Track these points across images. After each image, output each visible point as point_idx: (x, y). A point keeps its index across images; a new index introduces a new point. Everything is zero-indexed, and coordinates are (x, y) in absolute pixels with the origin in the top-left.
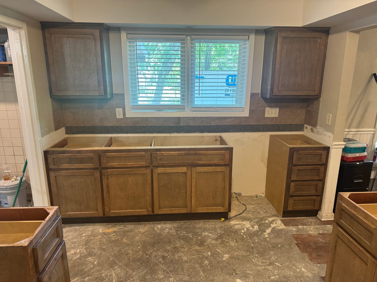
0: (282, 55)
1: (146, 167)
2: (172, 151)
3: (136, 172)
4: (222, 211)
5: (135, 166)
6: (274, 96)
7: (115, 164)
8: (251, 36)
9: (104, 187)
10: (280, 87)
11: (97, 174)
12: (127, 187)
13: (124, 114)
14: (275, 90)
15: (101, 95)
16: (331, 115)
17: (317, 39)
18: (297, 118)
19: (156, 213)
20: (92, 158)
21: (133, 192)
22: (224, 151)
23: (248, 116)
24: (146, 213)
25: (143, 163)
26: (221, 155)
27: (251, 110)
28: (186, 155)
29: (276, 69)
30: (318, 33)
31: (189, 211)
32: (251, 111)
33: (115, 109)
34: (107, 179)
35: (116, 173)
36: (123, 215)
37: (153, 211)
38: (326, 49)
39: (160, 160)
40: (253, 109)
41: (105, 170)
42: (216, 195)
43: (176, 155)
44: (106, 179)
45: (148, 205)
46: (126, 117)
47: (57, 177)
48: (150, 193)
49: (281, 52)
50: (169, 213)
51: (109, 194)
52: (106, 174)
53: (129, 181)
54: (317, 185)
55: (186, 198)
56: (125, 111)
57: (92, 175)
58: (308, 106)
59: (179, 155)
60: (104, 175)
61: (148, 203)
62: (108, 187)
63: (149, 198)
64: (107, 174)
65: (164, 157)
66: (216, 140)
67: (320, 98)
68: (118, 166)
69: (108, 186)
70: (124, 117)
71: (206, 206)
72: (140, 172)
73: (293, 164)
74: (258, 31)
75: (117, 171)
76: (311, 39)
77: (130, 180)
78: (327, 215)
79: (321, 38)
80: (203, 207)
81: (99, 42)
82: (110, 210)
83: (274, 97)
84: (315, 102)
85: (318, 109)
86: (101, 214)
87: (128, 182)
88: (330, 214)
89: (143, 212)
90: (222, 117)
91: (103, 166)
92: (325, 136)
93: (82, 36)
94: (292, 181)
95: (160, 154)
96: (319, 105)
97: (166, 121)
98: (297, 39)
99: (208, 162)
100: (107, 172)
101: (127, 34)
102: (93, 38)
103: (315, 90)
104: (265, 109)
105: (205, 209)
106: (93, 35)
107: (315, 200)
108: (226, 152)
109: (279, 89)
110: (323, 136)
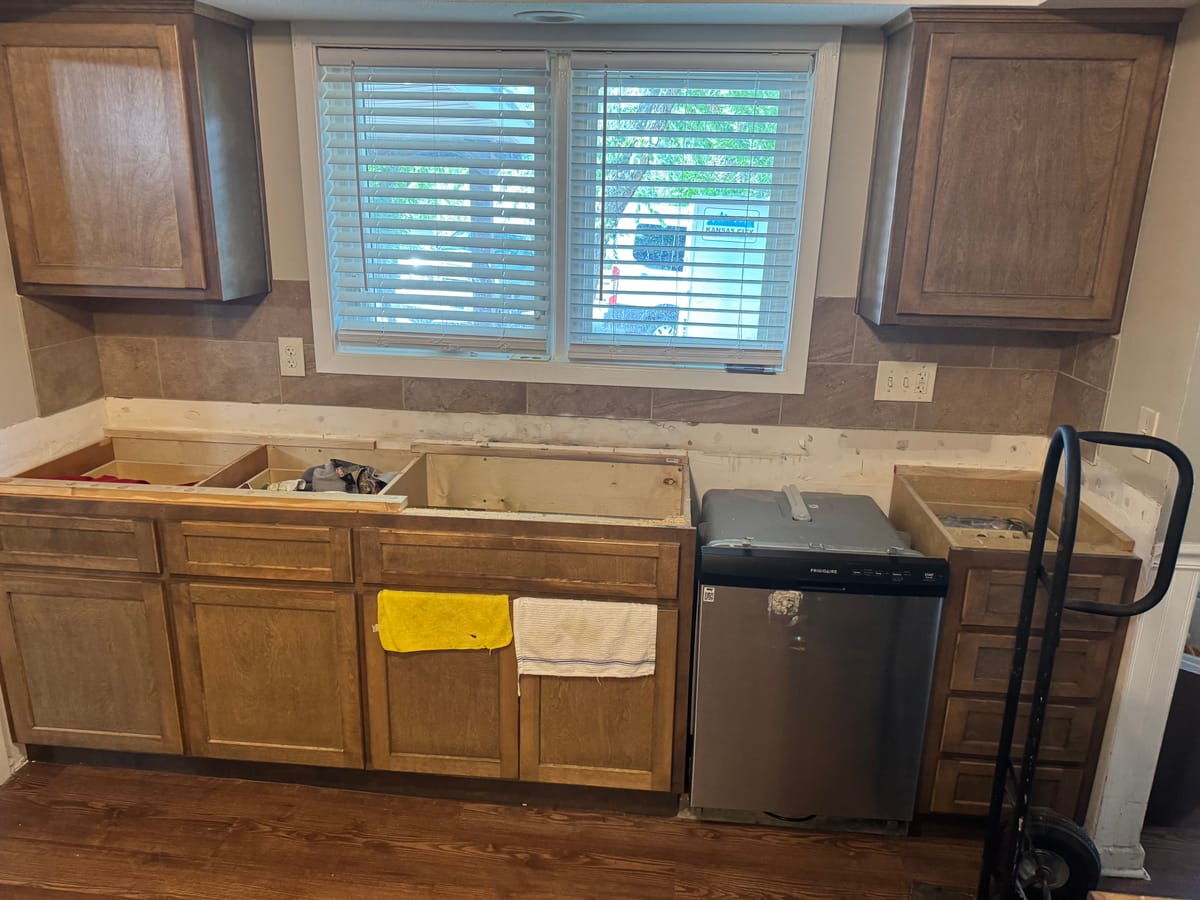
0: (945, 139)
1: (337, 586)
2: (440, 530)
3: (298, 602)
4: (645, 786)
5: (293, 578)
6: (900, 314)
7: (216, 565)
8: (821, 56)
9: (182, 646)
10: (928, 277)
11: (155, 598)
12: (265, 654)
13: (309, 361)
14: (908, 294)
15: (196, 286)
16: (1158, 414)
17: (1116, 63)
18: (1017, 412)
19: (378, 764)
20: (133, 533)
21: (289, 676)
22: (656, 544)
23: (801, 391)
24: (340, 763)
25: (324, 571)
26: (646, 561)
27: (816, 367)
28: (495, 546)
29: (914, 199)
30: (1121, 38)
31: (511, 774)
32: (814, 374)
33: (277, 341)
34: (191, 621)
35: (222, 599)
36: (254, 758)
37: (367, 756)
38: (1156, 112)
39: (393, 559)
40: (822, 366)
41: (182, 586)
42: (622, 718)
43: (456, 544)
44: (186, 620)
45: (348, 734)
46: (318, 371)
47: (13, 595)
48: (354, 689)
49: (941, 124)
50: (429, 770)
51: (201, 675)
52: (185, 601)
53: (272, 634)
54: (1070, 720)
55: (498, 719)
56: (314, 349)
57: (135, 600)
58: (1066, 365)
59: (466, 546)
60: (179, 603)
61: (348, 727)
62: (195, 648)
63: (349, 707)
64: (190, 601)
65: (410, 549)
66: (666, 482)
67: (1118, 332)
68: (227, 574)
69: (198, 647)
70: (309, 373)
71: (580, 760)
72: (311, 603)
73: (961, 620)
74: (853, 34)
75: (222, 591)
76: (1088, 65)
77: (275, 629)
78: (1111, 854)
79: (1134, 60)
80: (566, 763)
81: (180, 78)
82: (206, 735)
83: (904, 321)
84: (1096, 350)
85: (1105, 380)
86: (175, 747)
87: (269, 636)
88: (1128, 850)
89: (331, 755)
90: (691, 392)
91: (174, 567)
92: (1127, 504)
93: (114, 52)
94: (956, 693)
95: (392, 539)
96: (1111, 365)
97: (469, 397)
98: (1020, 63)
99: (589, 585)
100: (189, 594)
101: (317, 48)
102: (156, 59)
103: (1092, 297)
104: (877, 367)
105: (576, 770)
106: (157, 48)
107: (1057, 781)
108: (667, 545)
109: (926, 290)
110: (1116, 503)
